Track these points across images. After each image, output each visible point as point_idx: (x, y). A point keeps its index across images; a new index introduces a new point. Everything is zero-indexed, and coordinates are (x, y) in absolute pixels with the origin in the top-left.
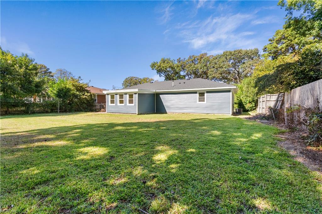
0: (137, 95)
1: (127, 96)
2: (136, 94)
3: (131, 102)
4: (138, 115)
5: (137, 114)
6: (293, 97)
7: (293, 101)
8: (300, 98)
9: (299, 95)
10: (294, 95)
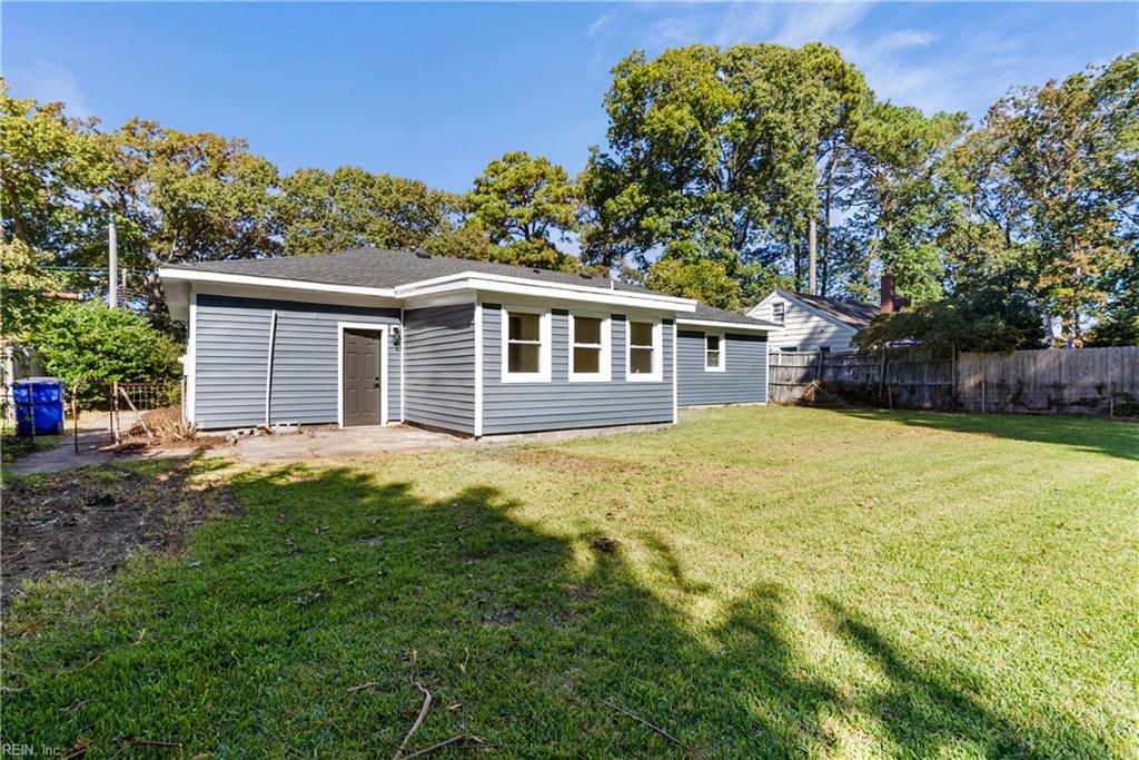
1: (627, 330)
2: (670, 322)
5: (674, 421)
6: (1023, 364)
7: (1018, 370)
8: (1063, 367)
9: (1057, 363)
10: (1026, 360)
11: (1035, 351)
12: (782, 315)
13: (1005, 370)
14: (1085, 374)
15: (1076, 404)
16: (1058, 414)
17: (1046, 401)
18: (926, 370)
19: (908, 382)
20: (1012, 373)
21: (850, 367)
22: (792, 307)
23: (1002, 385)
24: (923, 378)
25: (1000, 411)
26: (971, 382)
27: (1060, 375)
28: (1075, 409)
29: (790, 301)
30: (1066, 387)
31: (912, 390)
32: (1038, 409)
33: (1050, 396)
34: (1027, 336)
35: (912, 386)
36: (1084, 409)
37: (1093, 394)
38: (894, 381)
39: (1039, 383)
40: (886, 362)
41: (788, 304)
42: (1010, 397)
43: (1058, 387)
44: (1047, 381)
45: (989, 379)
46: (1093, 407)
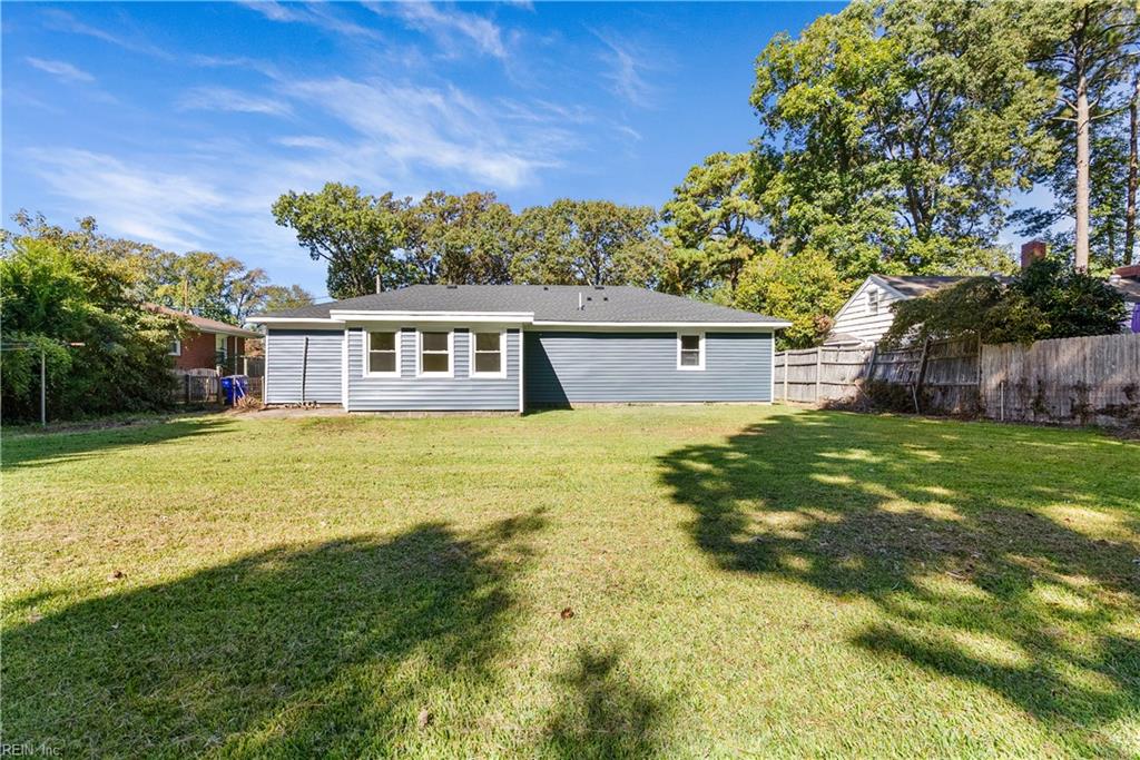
0: (521, 335)
1: (470, 339)
2: (517, 331)
3: (488, 362)
4: (525, 414)
5: (521, 410)
6: (1044, 357)
7: (1039, 367)
8: (1088, 362)
9: (1081, 355)
10: (1048, 353)
11: (1058, 340)
12: (876, 303)
13: (1027, 367)
14: (1112, 371)
15: (1102, 412)
16: (1082, 425)
17: (1069, 407)
18: (959, 366)
19: (942, 382)
20: (1034, 370)
21: (899, 363)
22: (885, 294)
23: (1022, 386)
24: (955, 377)
25: (1022, 421)
26: (992, 381)
27: (1085, 372)
28: (1101, 420)
29: (883, 287)
30: (1090, 389)
31: (945, 390)
32: (1060, 419)
33: (1073, 400)
34: (1051, 320)
35: (945, 386)
36: (1114, 421)
37: (1121, 400)
38: (931, 381)
39: (1062, 383)
40: (926, 357)
41: (881, 291)
42: (1031, 401)
43: (1081, 388)
44: (1070, 381)
45: (1010, 378)
46: (1121, 417)
